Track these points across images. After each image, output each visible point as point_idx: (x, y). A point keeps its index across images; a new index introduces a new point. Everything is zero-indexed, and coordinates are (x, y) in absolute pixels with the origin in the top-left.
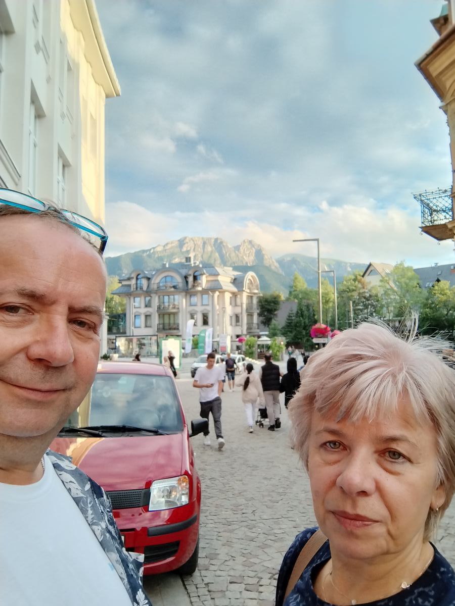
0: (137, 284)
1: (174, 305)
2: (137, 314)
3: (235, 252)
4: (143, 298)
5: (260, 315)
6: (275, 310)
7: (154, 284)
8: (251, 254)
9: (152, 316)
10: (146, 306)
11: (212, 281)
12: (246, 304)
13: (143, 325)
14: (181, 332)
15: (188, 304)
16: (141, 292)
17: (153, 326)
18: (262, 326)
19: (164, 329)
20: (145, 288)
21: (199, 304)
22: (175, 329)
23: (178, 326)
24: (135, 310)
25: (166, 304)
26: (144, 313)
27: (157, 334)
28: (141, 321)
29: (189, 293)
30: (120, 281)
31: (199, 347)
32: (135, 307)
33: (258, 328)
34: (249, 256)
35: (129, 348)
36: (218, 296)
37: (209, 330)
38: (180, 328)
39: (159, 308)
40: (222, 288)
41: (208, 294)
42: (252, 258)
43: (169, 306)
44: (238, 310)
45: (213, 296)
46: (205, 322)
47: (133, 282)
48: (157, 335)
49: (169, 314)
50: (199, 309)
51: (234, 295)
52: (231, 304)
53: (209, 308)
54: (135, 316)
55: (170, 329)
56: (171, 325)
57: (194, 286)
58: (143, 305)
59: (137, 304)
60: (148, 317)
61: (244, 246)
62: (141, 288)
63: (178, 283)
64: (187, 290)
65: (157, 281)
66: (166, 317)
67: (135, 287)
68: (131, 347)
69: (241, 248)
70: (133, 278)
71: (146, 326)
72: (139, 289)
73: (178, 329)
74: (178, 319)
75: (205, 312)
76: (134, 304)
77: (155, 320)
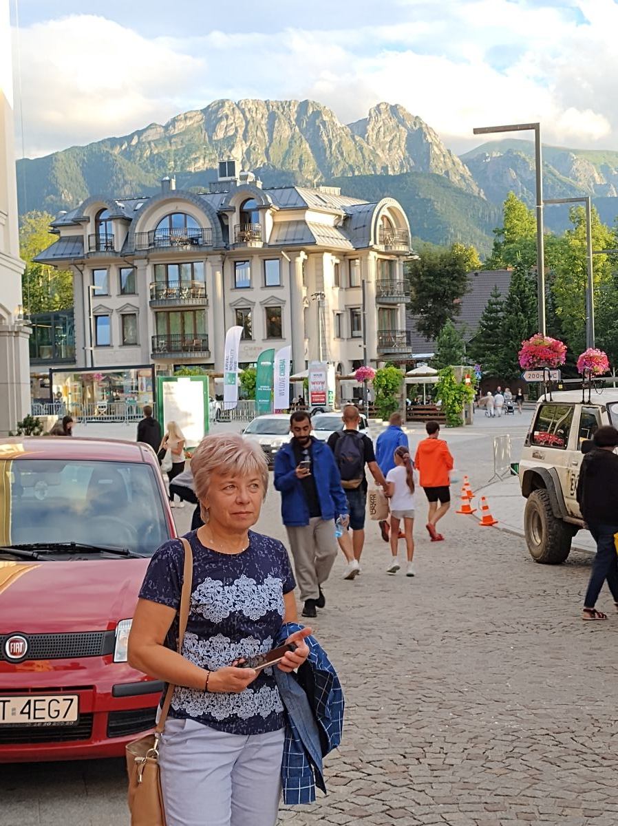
0: (97, 235)
1: (193, 286)
2: (102, 311)
3: (354, 139)
4: (114, 271)
5: (413, 308)
6: (456, 294)
7: (141, 233)
8: (395, 142)
9: (140, 319)
10: (123, 292)
11: (289, 223)
12: (377, 281)
13: (117, 340)
14: (212, 355)
15: (229, 284)
16: (109, 255)
17: (141, 341)
18: (419, 338)
19: (169, 349)
20: (118, 247)
21: (257, 283)
22: (197, 349)
23: (206, 341)
24: (95, 302)
25: (174, 286)
26: (118, 310)
27: (151, 362)
28: (112, 330)
29: (230, 256)
30: (55, 229)
31: (257, 395)
32: (94, 295)
33: (408, 344)
34: (390, 149)
35: (84, 398)
36: (305, 262)
37: (283, 351)
38: (211, 347)
39: (155, 295)
40: (314, 243)
41: (279, 258)
42: (399, 153)
43: (181, 289)
44: (356, 298)
45: (292, 264)
46: (274, 331)
47: (89, 229)
48: (152, 366)
49: (182, 311)
50: (258, 297)
51: (346, 259)
52: (337, 283)
53: (283, 294)
54: (96, 317)
55: (185, 349)
56: (189, 339)
57: (242, 239)
58: (115, 290)
59: (99, 288)
60: (129, 320)
61: (377, 121)
62: (110, 246)
63: (202, 229)
64: (226, 248)
65: (149, 227)
66: (175, 319)
67: (93, 244)
68: (89, 396)
69: (369, 128)
70: (87, 220)
71: (125, 344)
72: (102, 248)
73: (206, 349)
74: (205, 322)
75: (273, 304)
76: (92, 287)
77: (148, 327)
